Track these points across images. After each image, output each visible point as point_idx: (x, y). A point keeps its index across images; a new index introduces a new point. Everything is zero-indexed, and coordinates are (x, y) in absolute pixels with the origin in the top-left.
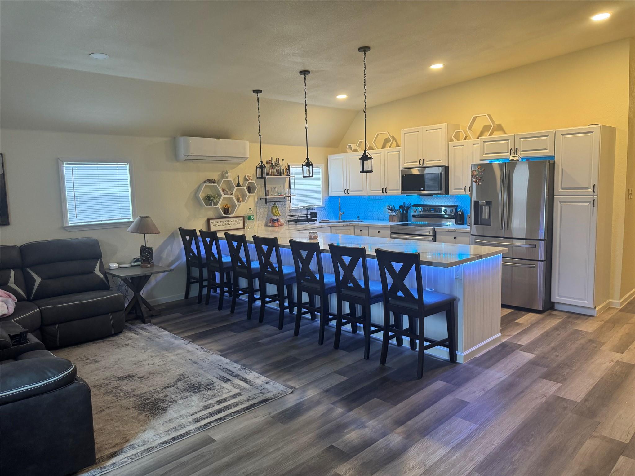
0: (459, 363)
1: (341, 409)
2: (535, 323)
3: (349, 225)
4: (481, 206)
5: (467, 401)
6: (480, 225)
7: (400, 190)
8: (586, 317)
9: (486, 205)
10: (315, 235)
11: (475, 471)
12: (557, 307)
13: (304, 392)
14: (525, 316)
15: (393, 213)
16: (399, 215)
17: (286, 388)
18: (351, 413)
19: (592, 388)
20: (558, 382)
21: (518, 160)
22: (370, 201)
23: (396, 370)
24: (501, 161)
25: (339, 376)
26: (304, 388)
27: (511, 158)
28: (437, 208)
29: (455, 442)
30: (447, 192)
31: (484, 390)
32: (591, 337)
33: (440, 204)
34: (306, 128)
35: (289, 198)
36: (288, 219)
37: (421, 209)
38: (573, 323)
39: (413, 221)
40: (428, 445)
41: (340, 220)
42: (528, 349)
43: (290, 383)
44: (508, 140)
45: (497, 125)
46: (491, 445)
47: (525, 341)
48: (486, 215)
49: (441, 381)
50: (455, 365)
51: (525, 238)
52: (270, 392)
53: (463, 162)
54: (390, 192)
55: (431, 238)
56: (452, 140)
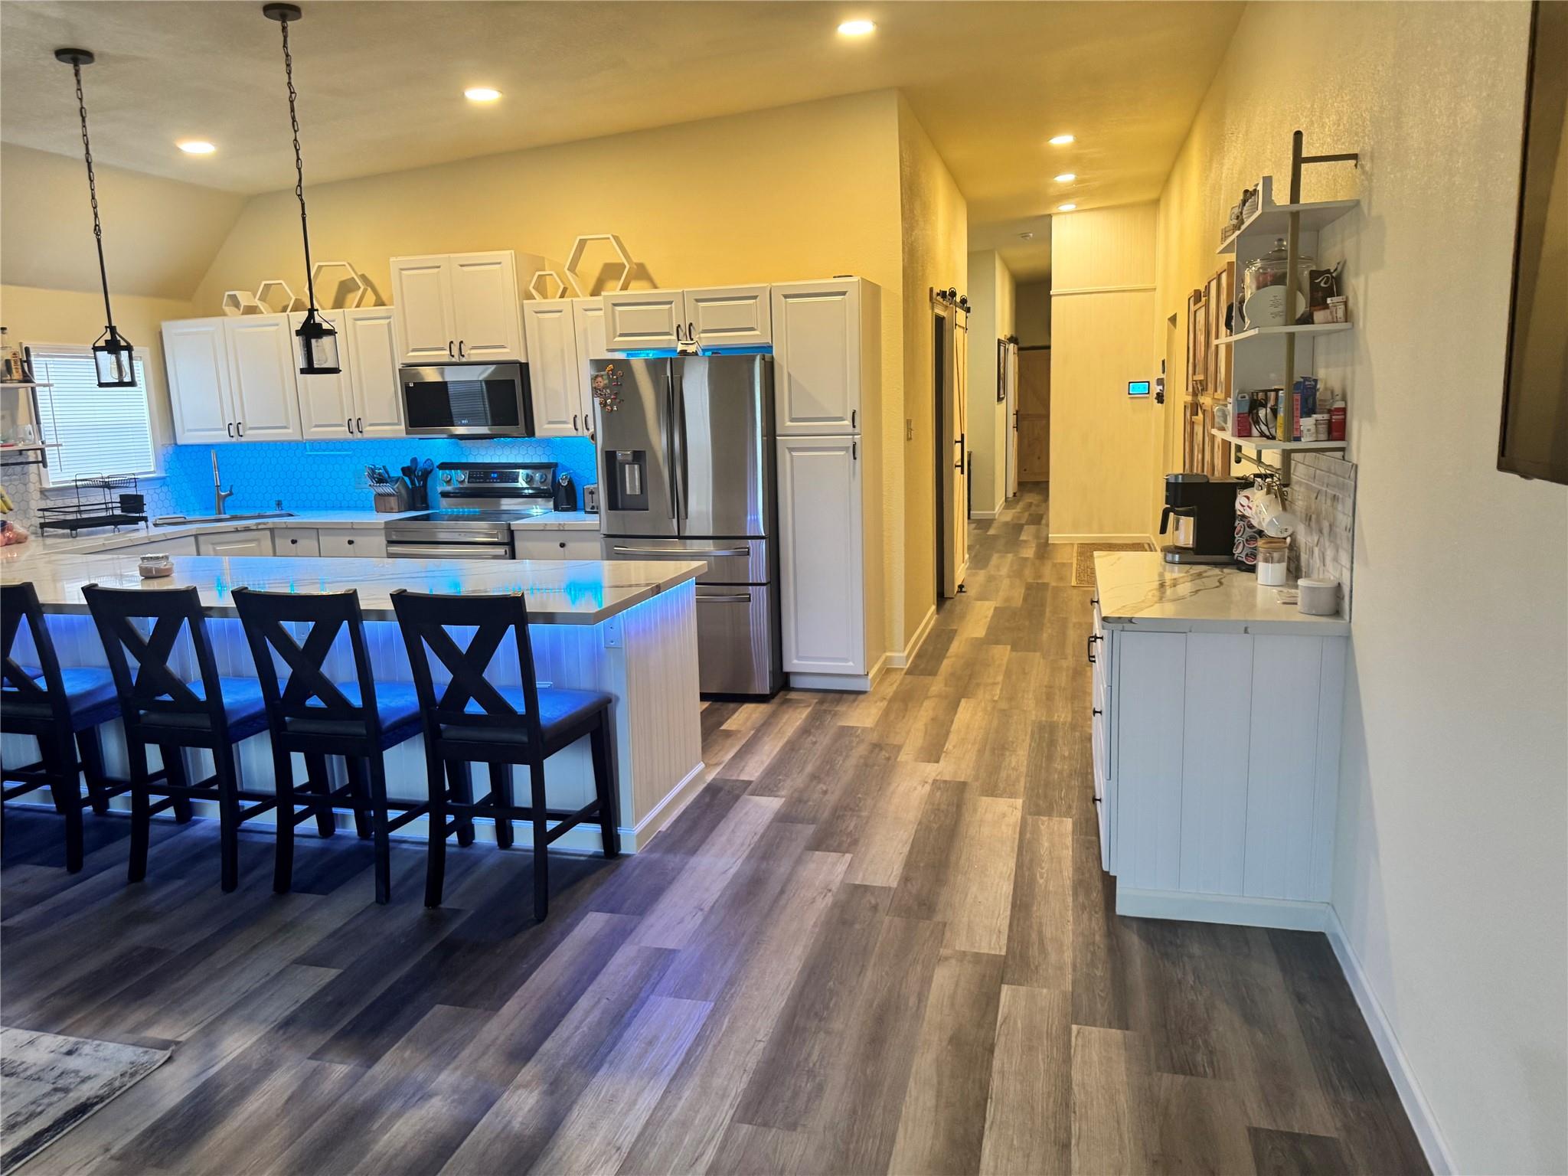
0: (628, 856)
1: (345, 1066)
2: (763, 725)
3: (255, 528)
4: (620, 464)
5: (671, 948)
6: (623, 509)
7: (400, 425)
8: (852, 697)
9: (633, 461)
10: (162, 565)
11: (739, 1122)
12: (796, 682)
13: (211, 1046)
14: (737, 714)
15: (387, 489)
16: (403, 492)
17: (147, 1052)
18: (378, 1068)
19: (908, 849)
20: (844, 852)
21: (696, 354)
22: (310, 455)
23: (472, 912)
24: (651, 355)
25: (313, 971)
26: (209, 1034)
27: (680, 347)
28: (506, 471)
29: (672, 1063)
30: (530, 432)
31: (702, 910)
32: (874, 737)
33: (512, 460)
34: (97, 230)
35: (36, 454)
36: (42, 521)
37: (461, 475)
38: (833, 713)
39: (445, 506)
40: (611, 1092)
41: (220, 514)
42: (766, 786)
43: (158, 1032)
44: (670, 303)
45: (636, 264)
46: (755, 1043)
47: (753, 770)
48: (635, 485)
49: (597, 911)
50: (618, 861)
51: (711, 534)
52: (89, 1078)
53: (562, 351)
54: (370, 431)
55: (501, 551)
56: (530, 297)
